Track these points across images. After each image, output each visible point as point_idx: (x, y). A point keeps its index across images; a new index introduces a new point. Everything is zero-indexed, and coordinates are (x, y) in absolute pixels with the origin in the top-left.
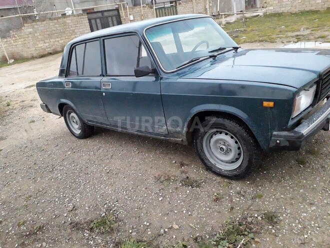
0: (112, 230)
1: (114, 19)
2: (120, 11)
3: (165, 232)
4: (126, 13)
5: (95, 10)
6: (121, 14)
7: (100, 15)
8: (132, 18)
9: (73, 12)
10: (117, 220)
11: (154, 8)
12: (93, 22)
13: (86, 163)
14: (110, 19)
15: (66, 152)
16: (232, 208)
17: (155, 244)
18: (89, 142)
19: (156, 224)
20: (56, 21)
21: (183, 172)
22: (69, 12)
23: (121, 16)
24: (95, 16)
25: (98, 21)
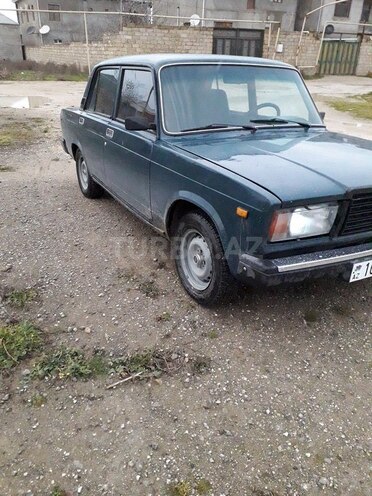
0: (23, 306)
1: (253, 45)
2: (265, 35)
3: (72, 331)
4: (273, 38)
5: (234, 26)
6: (265, 39)
7: (232, 34)
8: (280, 48)
9: (200, 23)
10: (38, 298)
11: (322, 39)
12: (220, 43)
13: (66, 227)
14: (246, 44)
15: (59, 206)
16: (168, 336)
17: (50, 338)
18: (92, 204)
19: (72, 319)
20: (166, 31)
21: (153, 274)
22: (195, 21)
23: (265, 42)
24: (224, 34)
25: (228, 43)
